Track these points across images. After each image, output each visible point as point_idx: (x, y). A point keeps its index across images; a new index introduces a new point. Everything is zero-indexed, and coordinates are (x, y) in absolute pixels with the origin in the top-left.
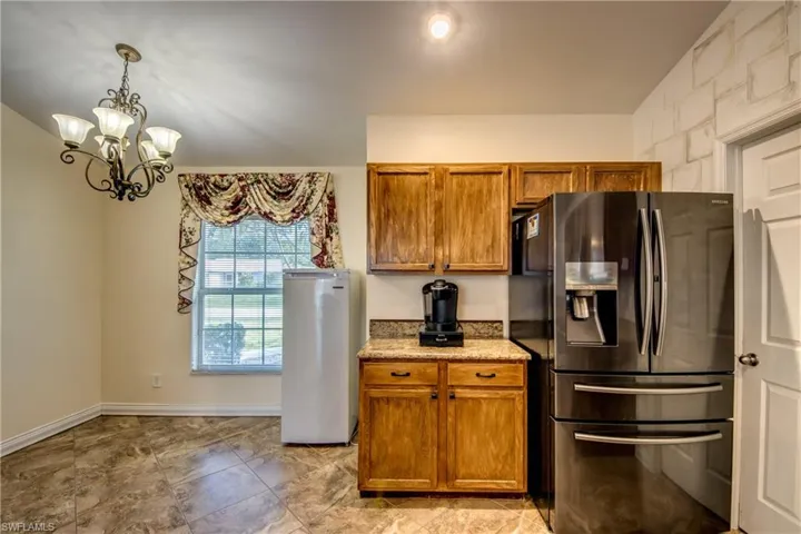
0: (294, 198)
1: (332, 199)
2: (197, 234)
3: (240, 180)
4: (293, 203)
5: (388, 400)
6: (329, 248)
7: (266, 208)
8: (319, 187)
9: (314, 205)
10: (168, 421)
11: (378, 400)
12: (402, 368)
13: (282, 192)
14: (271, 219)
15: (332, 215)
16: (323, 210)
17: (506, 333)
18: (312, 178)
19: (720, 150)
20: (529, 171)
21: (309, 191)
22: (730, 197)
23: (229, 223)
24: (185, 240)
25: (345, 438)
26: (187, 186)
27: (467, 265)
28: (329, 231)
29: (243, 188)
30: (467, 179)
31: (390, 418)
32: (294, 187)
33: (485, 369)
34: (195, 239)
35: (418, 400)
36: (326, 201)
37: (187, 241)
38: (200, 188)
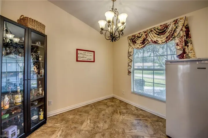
0: (167, 32)
1: (187, 28)
3: (145, 33)
4: (167, 34)
6: (187, 51)
7: (155, 39)
8: (180, 24)
9: (178, 33)
10: (126, 104)
13: (161, 32)
14: (157, 43)
15: (188, 35)
16: (182, 34)
21: (175, 27)
23: (141, 47)
24: (130, 54)
26: (130, 40)
28: (186, 43)
29: (146, 35)
32: (167, 28)
34: (132, 54)
36: (184, 29)
37: (130, 55)
38: (133, 39)
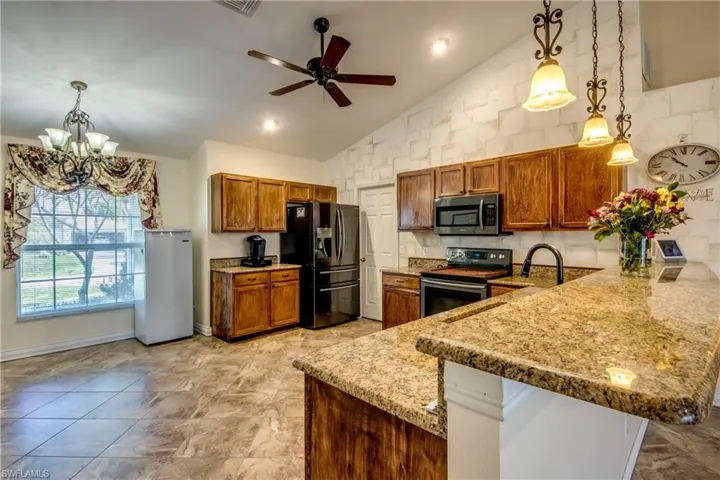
0: (128, 177)
1: (155, 179)
2: (30, 199)
4: (127, 180)
5: (246, 292)
6: (154, 214)
7: (103, 181)
8: (149, 169)
9: (145, 182)
11: (242, 293)
12: (252, 276)
13: (117, 171)
14: (107, 190)
15: (156, 190)
16: (150, 186)
17: (279, 261)
18: (142, 163)
19: (356, 189)
20: (294, 186)
21: (140, 173)
22: (358, 207)
23: (65, 191)
24: (20, 202)
25: (192, 334)
26: (20, 156)
27: (269, 228)
28: (154, 202)
30: (269, 186)
31: (247, 300)
32: (128, 168)
33: (285, 273)
34: (28, 202)
35: (259, 291)
36: (153, 180)
37: (21, 204)
38: (36, 159)
